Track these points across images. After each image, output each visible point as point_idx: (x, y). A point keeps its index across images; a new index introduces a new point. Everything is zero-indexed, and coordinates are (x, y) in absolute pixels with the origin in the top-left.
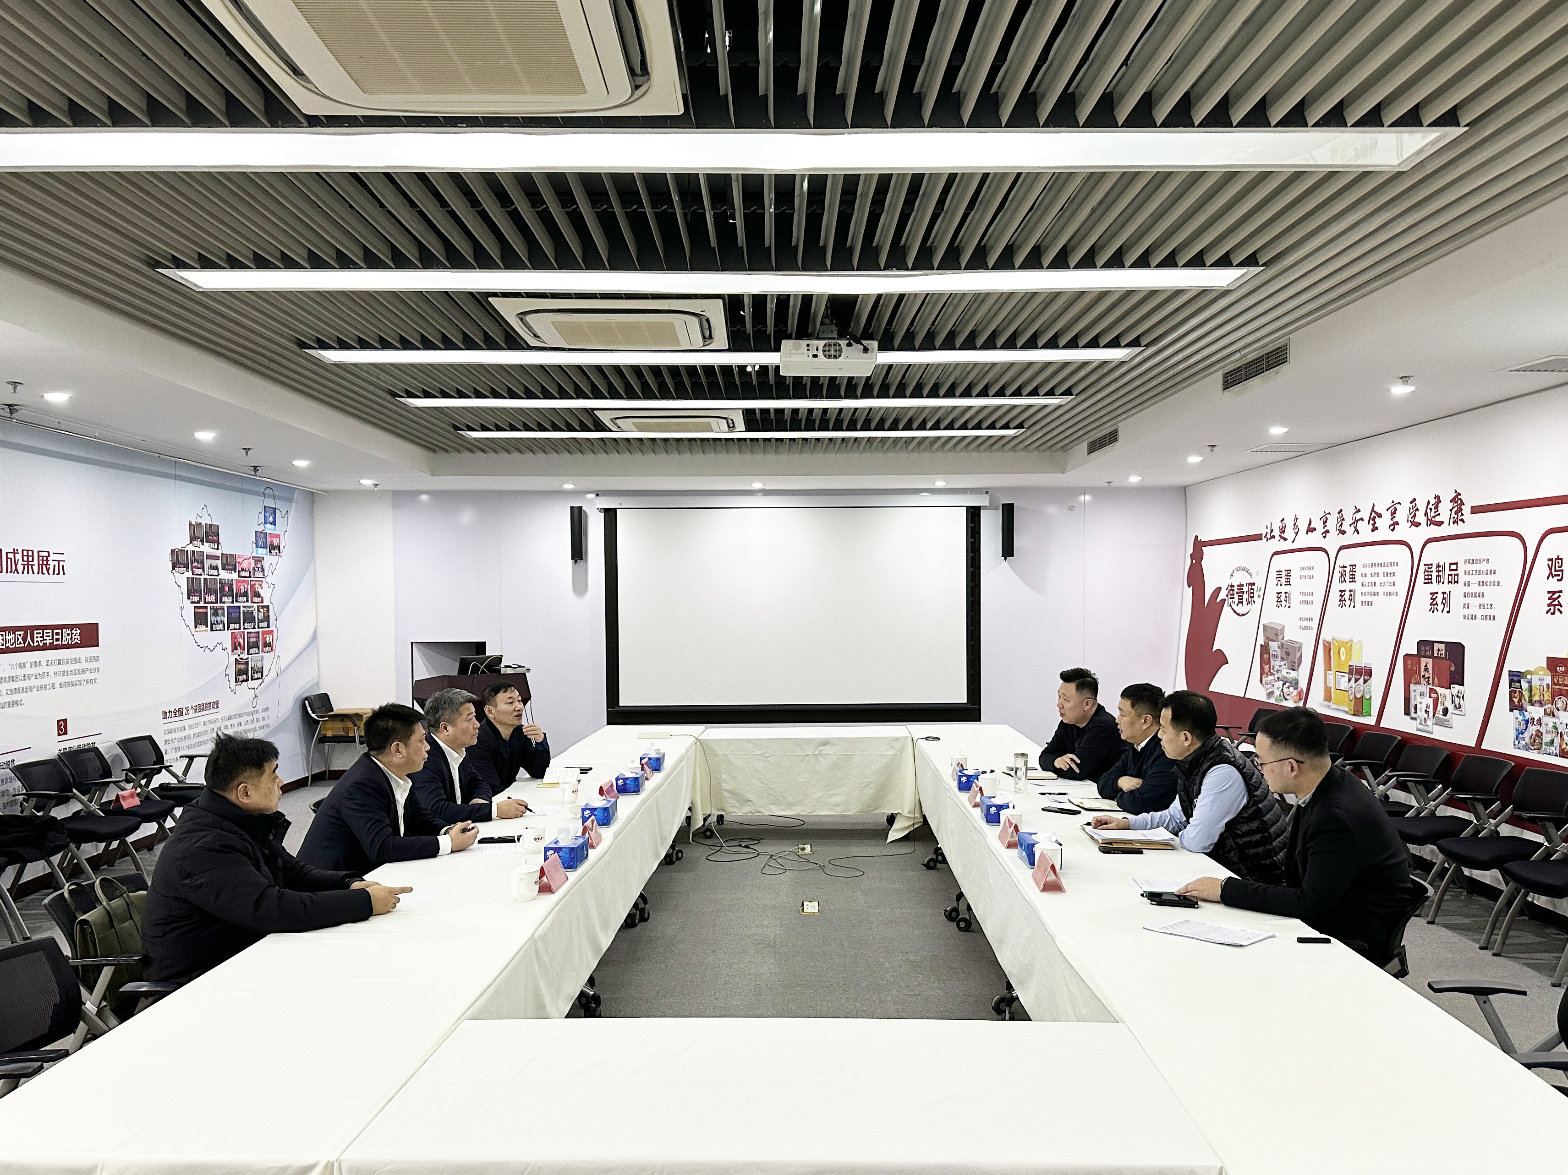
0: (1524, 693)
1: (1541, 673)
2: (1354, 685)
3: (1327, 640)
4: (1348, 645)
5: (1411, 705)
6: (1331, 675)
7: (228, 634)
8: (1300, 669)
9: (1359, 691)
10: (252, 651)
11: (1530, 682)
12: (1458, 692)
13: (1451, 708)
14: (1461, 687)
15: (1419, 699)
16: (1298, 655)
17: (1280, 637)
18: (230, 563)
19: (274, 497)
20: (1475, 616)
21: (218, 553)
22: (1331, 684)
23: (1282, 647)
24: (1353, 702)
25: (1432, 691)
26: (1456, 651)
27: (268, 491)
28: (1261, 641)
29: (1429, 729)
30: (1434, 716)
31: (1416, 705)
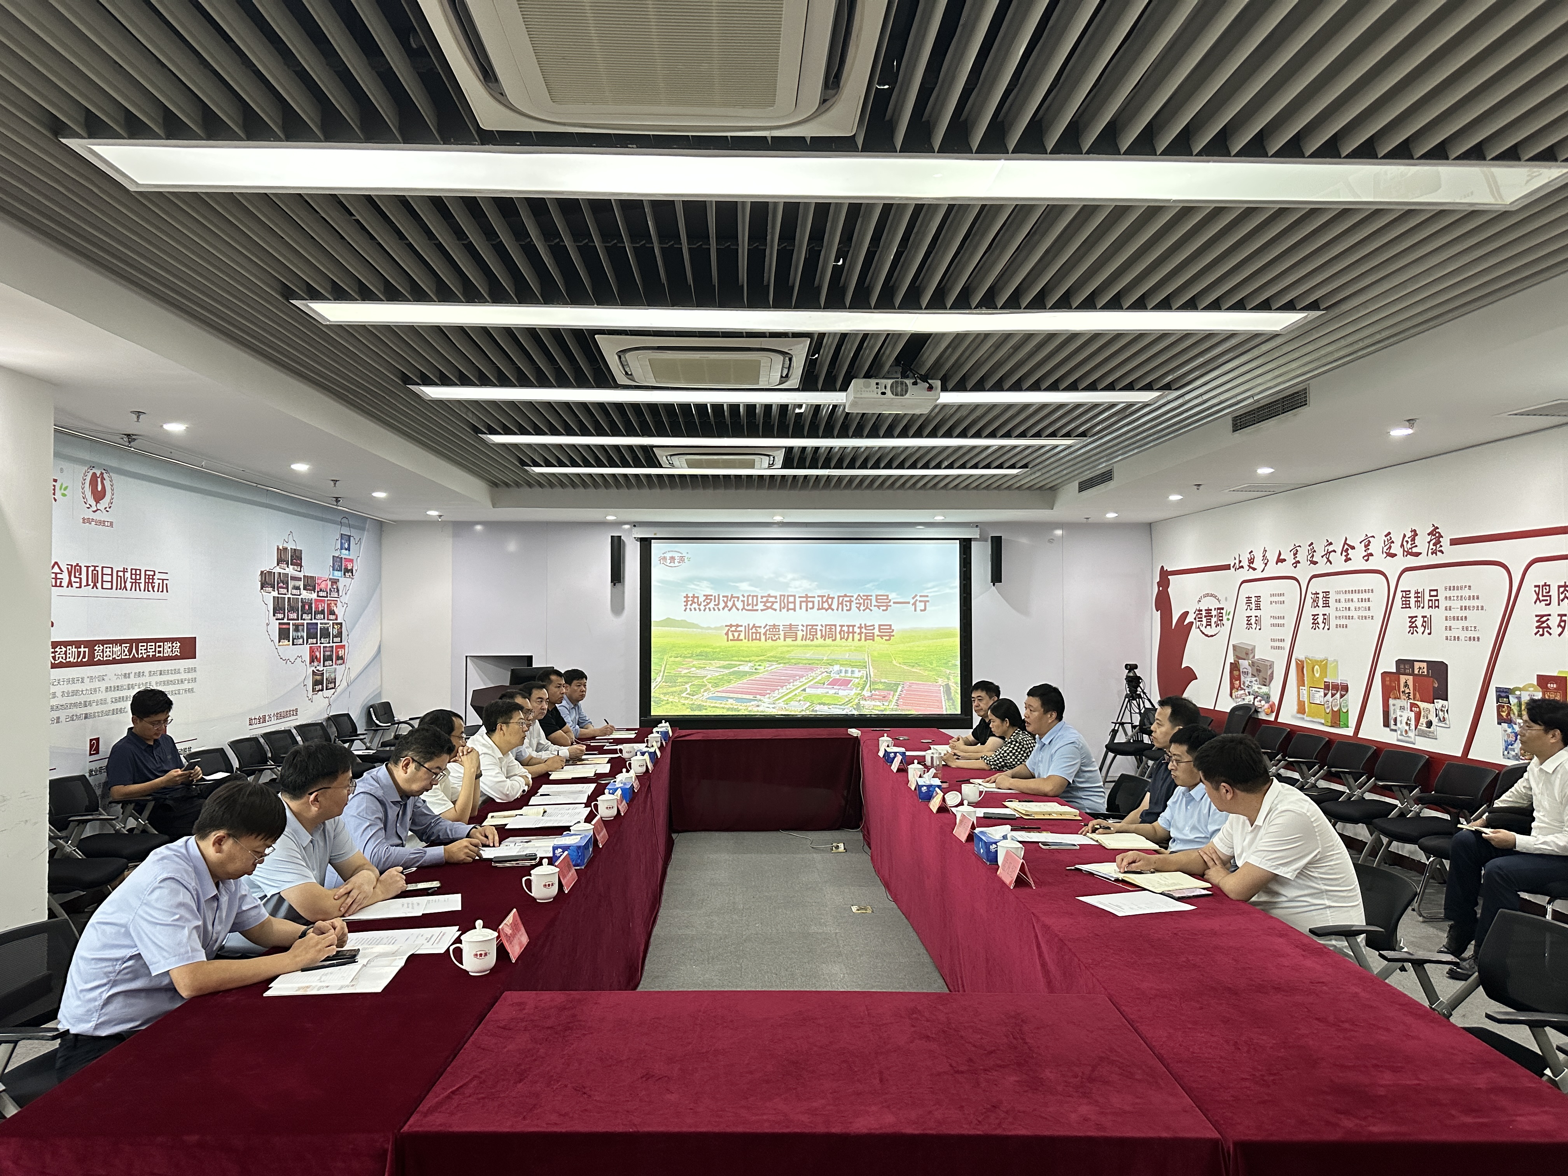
0: (1513, 707)
1: (1532, 689)
2: (1331, 700)
3: (1300, 659)
4: (1324, 665)
5: (1390, 718)
6: (1304, 691)
7: (307, 647)
8: (1271, 685)
9: (1336, 705)
10: (327, 663)
11: (1519, 698)
12: (1442, 706)
13: (1435, 721)
14: (1445, 703)
15: (1399, 713)
16: (1269, 672)
17: (1251, 656)
18: (310, 584)
19: (349, 526)
20: (1458, 637)
21: (301, 575)
22: (1305, 698)
23: (1253, 664)
24: (1330, 715)
25: (1412, 705)
26: (1439, 670)
27: (344, 520)
28: (1231, 659)
29: (1412, 740)
30: (1416, 728)
31: (1396, 718)
